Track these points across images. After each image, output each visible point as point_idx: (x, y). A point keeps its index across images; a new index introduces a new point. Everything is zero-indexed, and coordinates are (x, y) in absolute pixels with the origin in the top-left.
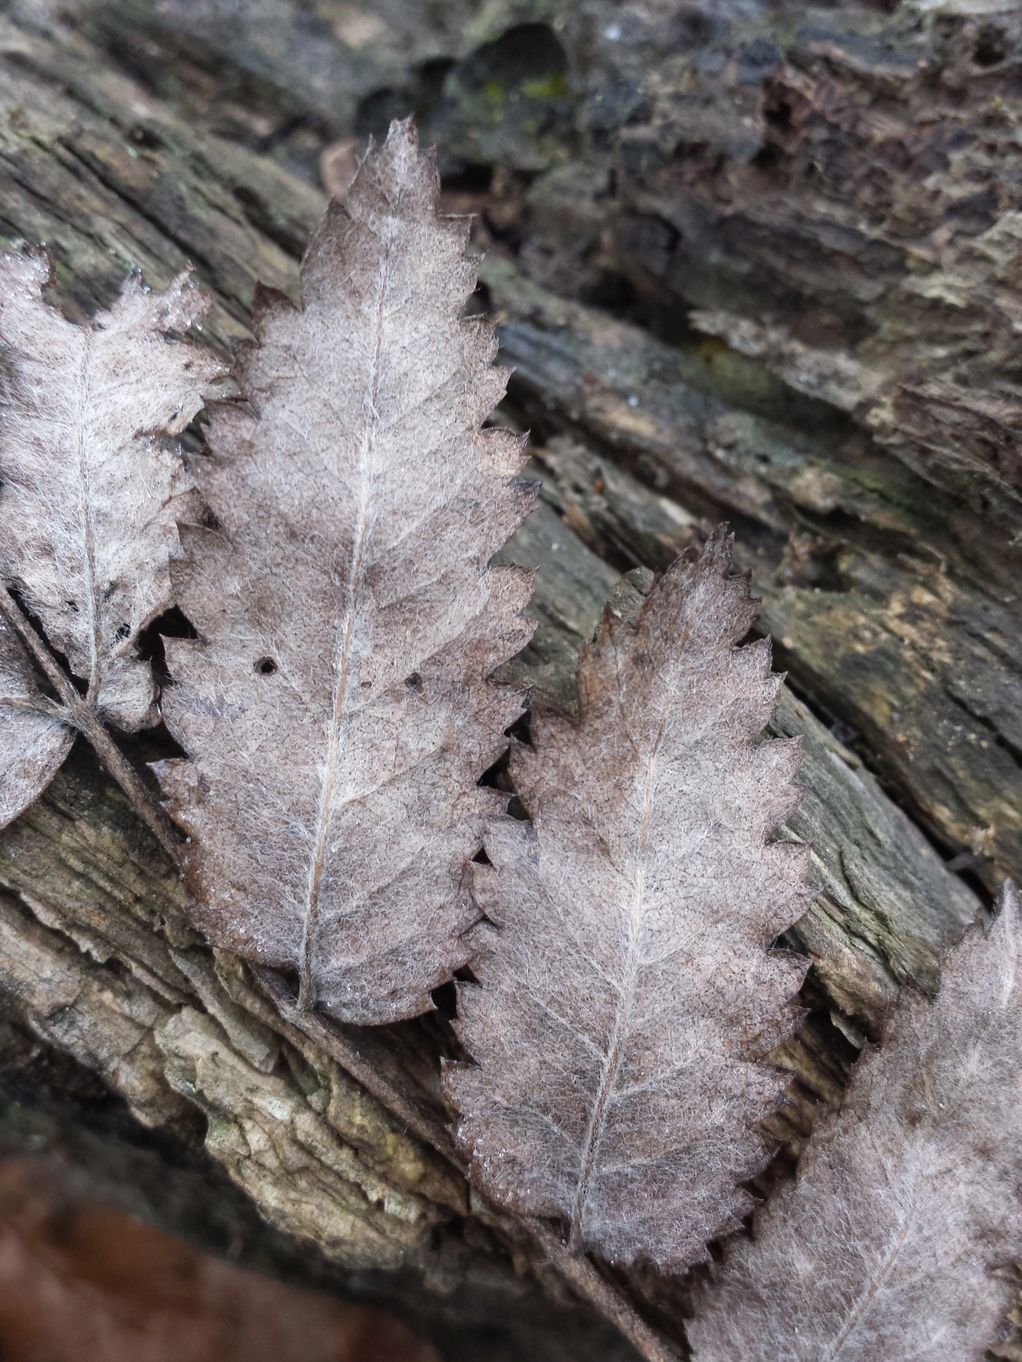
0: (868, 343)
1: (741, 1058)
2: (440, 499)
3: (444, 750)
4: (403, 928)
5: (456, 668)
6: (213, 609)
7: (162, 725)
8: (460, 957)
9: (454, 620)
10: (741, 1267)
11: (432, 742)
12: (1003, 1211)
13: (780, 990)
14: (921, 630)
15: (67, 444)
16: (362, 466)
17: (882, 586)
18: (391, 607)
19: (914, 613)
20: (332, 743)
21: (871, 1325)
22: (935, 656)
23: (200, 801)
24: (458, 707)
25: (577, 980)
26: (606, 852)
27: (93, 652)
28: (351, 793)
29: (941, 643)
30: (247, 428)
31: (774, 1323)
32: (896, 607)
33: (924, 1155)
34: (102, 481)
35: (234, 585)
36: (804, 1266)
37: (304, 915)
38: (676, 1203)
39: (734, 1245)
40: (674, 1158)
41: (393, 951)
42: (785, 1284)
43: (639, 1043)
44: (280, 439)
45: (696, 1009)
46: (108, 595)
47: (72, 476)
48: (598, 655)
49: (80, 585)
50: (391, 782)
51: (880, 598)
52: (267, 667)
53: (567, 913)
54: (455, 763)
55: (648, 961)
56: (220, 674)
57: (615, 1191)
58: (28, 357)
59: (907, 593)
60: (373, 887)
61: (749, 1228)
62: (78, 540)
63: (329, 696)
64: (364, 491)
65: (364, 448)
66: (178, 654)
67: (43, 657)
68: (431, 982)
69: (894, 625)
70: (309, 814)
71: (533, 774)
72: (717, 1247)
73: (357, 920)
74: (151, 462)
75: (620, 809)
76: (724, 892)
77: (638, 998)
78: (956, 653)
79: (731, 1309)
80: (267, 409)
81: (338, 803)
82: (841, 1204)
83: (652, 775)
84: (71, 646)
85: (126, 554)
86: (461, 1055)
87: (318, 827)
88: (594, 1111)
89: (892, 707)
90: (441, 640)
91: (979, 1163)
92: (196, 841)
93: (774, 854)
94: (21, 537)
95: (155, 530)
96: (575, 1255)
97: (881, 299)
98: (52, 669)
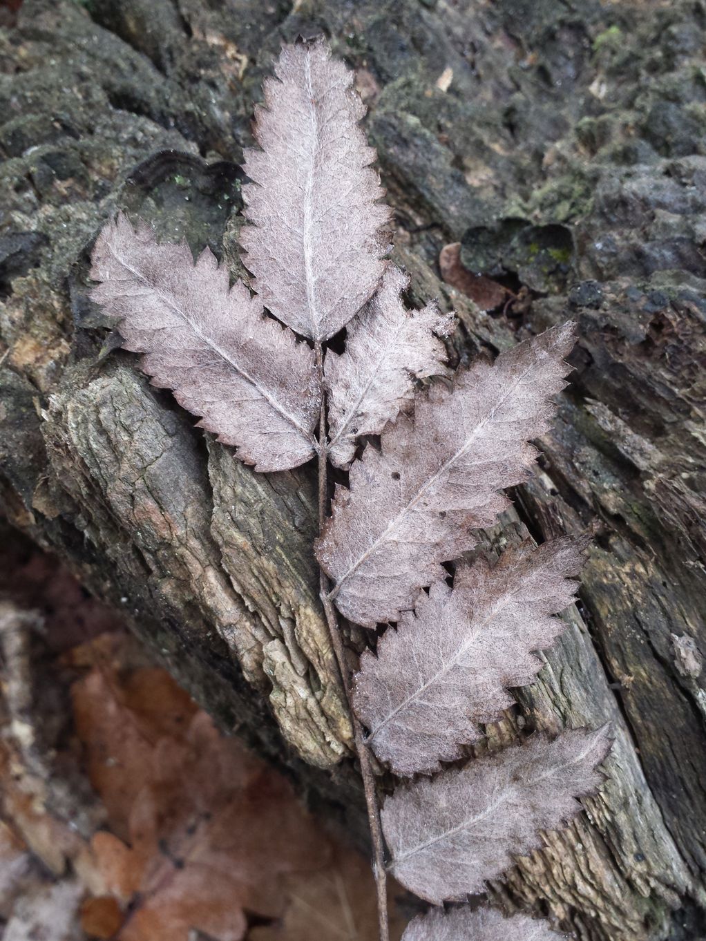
0: (661, 439)
1: (470, 718)
2: (495, 459)
3: (437, 544)
4: (381, 594)
5: (460, 519)
6: (391, 446)
7: (348, 472)
8: (395, 618)
9: (470, 503)
10: (421, 789)
11: (435, 539)
12: (527, 833)
13: (499, 705)
14: (633, 583)
15: (378, 356)
16: (475, 431)
17: (624, 557)
18: (452, 484)
19: (633, 575)
20: (400, 516)
21: (453, 842)
22: (635, 597)
23: (343, 507)
24: (452, 533)
25: (431, 653)
26: (471, 618)
27: (340, 431)
28: (395, 538)
29: (640, 592)
30: (445, 394)
31: (419, 817)
32: (627, 569)
33: (511, 794)
34: (382, 376)
35: (404, 443)
36: (443, 803)
37: (352, 567)
38: (413, 751)
39: (424, 779)
40: (423, 736)
41: (374, 600)
42: (432, 805)
43: (437, 689)
44: (454, 405)
45: (465, 691)
46: (359, 416)
47: (373, 368)
48: (515, 550)
49: (351, 407)
50: (412, 543)
51: (622, 561)
52: (396, 476)
53: (443, 629)
54: (437, 551)
55: (460, 664)
56: (378, 469)
57: (394, 733)
58: (382, 314)
59: (634, 564)
60: (382, 574)
61: (433, 777)
62: (361, 392)
63: (410, 499)
64: (470, 440)
65: (480, 425)
66: (369, 452)
67: (322, 422)
68: (380, 620)
69: (623, 576)
70: (377, 535)
71: (464, 575)
72: (418, 776)
73: (368, 582)
74: (403, 381)
75: (487, 606)
76: (502, 659)
77: (448, 673)
78: (644, 599)
79: (407, 802)
80: (457, 392)
81: (389, 538)
82: (471, 791)
83: (506, 602)
84: (334, 424)
85: (374, 406)
86: (375, 651)
87: (377, 542)
88: (407, 701)
89: (609, 611)
90: (462, 506)
91: (529, 811)
92: (334, 519)
93: (530, 658)
94: (341, 376)
95: (389, 405)
96: (365, 745)
97: (674, 423)
98: (322, 428)
